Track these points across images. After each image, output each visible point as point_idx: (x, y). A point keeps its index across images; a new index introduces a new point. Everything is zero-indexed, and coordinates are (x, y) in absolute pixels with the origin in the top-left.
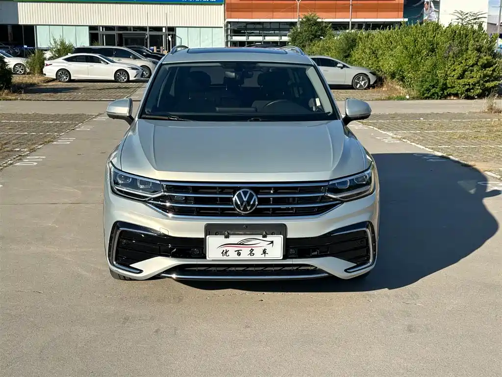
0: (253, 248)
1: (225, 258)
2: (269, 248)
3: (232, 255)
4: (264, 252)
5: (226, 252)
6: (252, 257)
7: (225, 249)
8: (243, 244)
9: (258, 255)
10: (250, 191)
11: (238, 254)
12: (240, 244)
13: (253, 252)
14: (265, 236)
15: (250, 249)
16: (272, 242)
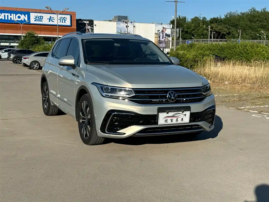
0: (178, 118)
1: (166, 123)
2: (184, 118)
3: (169, 122)
4: (182, 120)
5: (167, 120)
6: (177, 122)
7: (166, 119)
8: (174, 116)
9: (180, 121)
10: (174, 92)
11: (171, 121)
12: (172, 116)
13: (178, 120)
14: (183, 112)
15: (177, 118)
16: (186, 115)
